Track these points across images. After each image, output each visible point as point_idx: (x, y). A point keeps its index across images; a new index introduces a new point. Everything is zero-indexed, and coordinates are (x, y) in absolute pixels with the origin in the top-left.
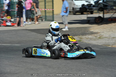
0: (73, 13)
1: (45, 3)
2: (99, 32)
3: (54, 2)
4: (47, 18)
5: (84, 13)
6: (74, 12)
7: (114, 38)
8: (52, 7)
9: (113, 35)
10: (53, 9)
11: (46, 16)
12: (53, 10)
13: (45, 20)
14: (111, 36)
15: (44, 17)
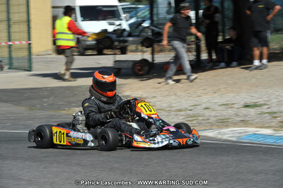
0: (79, 52)
1: (9, 27)
2: (144, 96)
3: (32, 25)
4: (16, 64)
5: (105, 51)
6: (81, 50)
7: (180, 110)
8: (26, 35)
9: (178, 104)
10: (29, 39)
11: (10, 58)
12: (30, 44)
13: (9, 68)
14: (174, 105)
15: (6, 61)
